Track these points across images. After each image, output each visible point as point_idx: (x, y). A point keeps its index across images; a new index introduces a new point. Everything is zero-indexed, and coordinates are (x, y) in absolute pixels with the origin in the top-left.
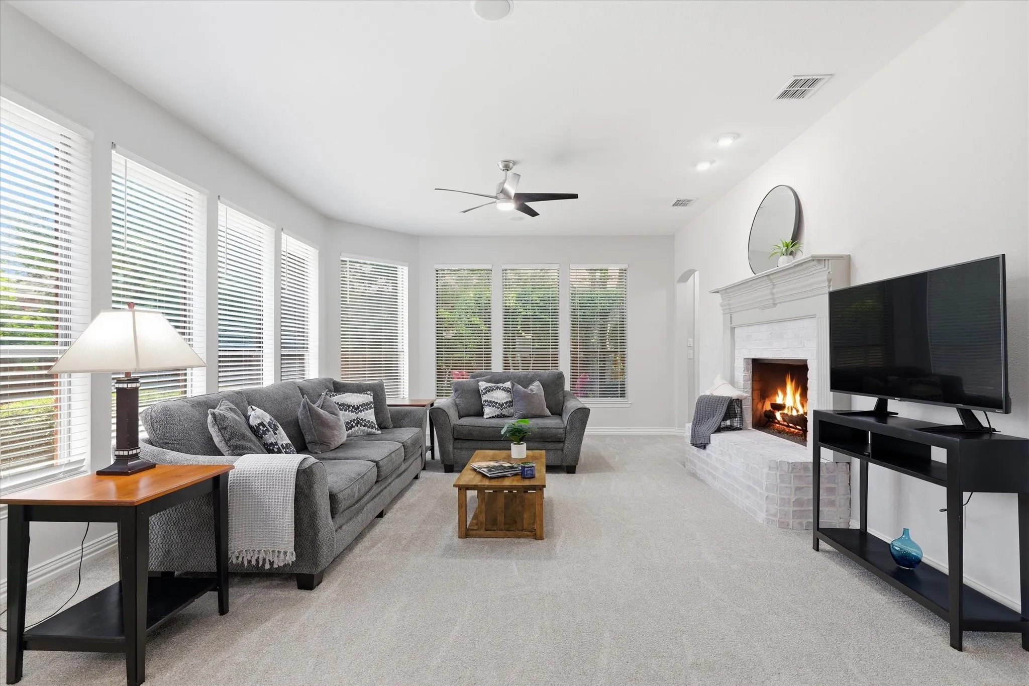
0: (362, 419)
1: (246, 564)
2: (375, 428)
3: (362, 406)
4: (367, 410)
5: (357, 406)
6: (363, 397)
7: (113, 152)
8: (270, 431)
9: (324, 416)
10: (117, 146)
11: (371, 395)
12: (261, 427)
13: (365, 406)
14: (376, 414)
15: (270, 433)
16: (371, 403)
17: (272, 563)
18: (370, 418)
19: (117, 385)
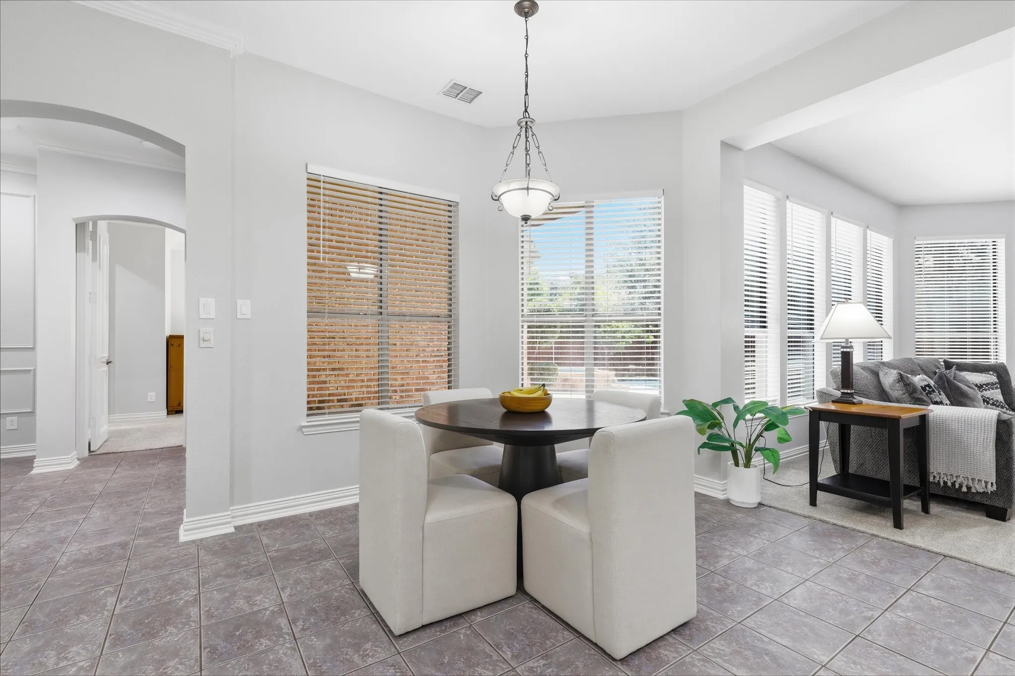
0: (988, 398)
1: (942, 484)
2: (1006, 408)
3: (987, 385)
4: (993, 389)
5: (980, 384)
6: (987, 377)
7: (787, 202)
8: (935, 392)
9: (963, 388)
10: (790, 197)
11: (995, 376)
12: (927, 388)
13: (989, 386)
14: (1003, 394)
15: (935, 393)
16: (996, 383)
17: (969, 488)
18: (998, 398)
19: (842, 350)
